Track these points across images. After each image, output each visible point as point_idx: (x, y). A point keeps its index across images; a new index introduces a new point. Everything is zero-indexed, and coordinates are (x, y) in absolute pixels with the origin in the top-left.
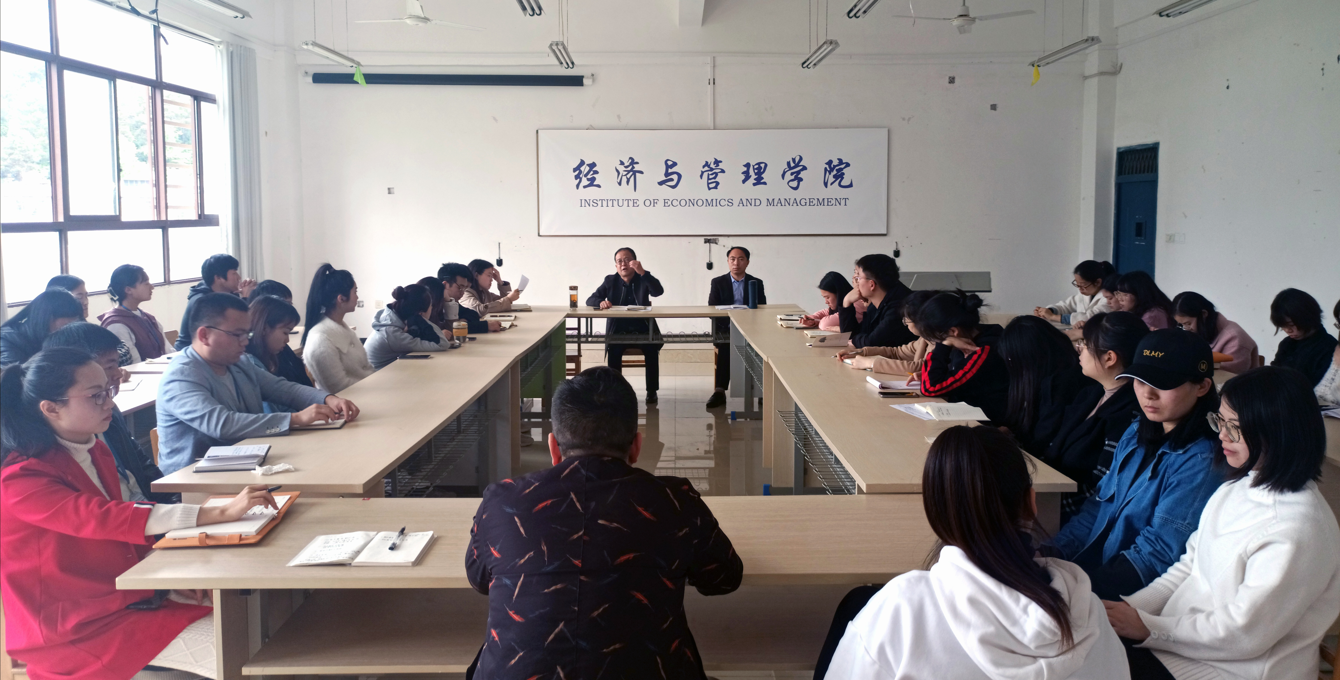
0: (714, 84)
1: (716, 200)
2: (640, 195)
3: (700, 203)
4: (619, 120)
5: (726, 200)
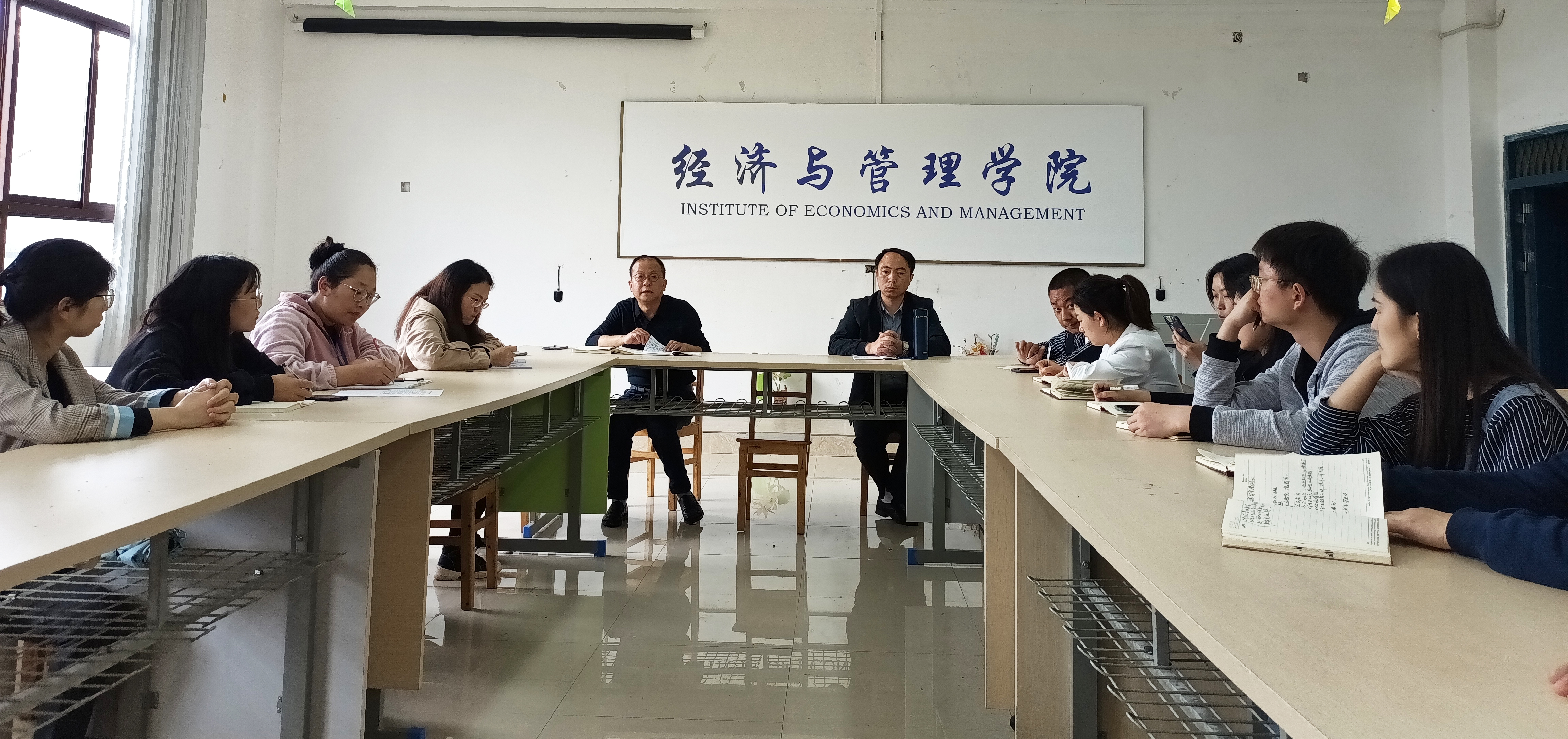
0: (882, 38)
1: (884, 207)
2: (771, 198)
3: (860, 211)
4: (743, 89)
5: (900, 209)
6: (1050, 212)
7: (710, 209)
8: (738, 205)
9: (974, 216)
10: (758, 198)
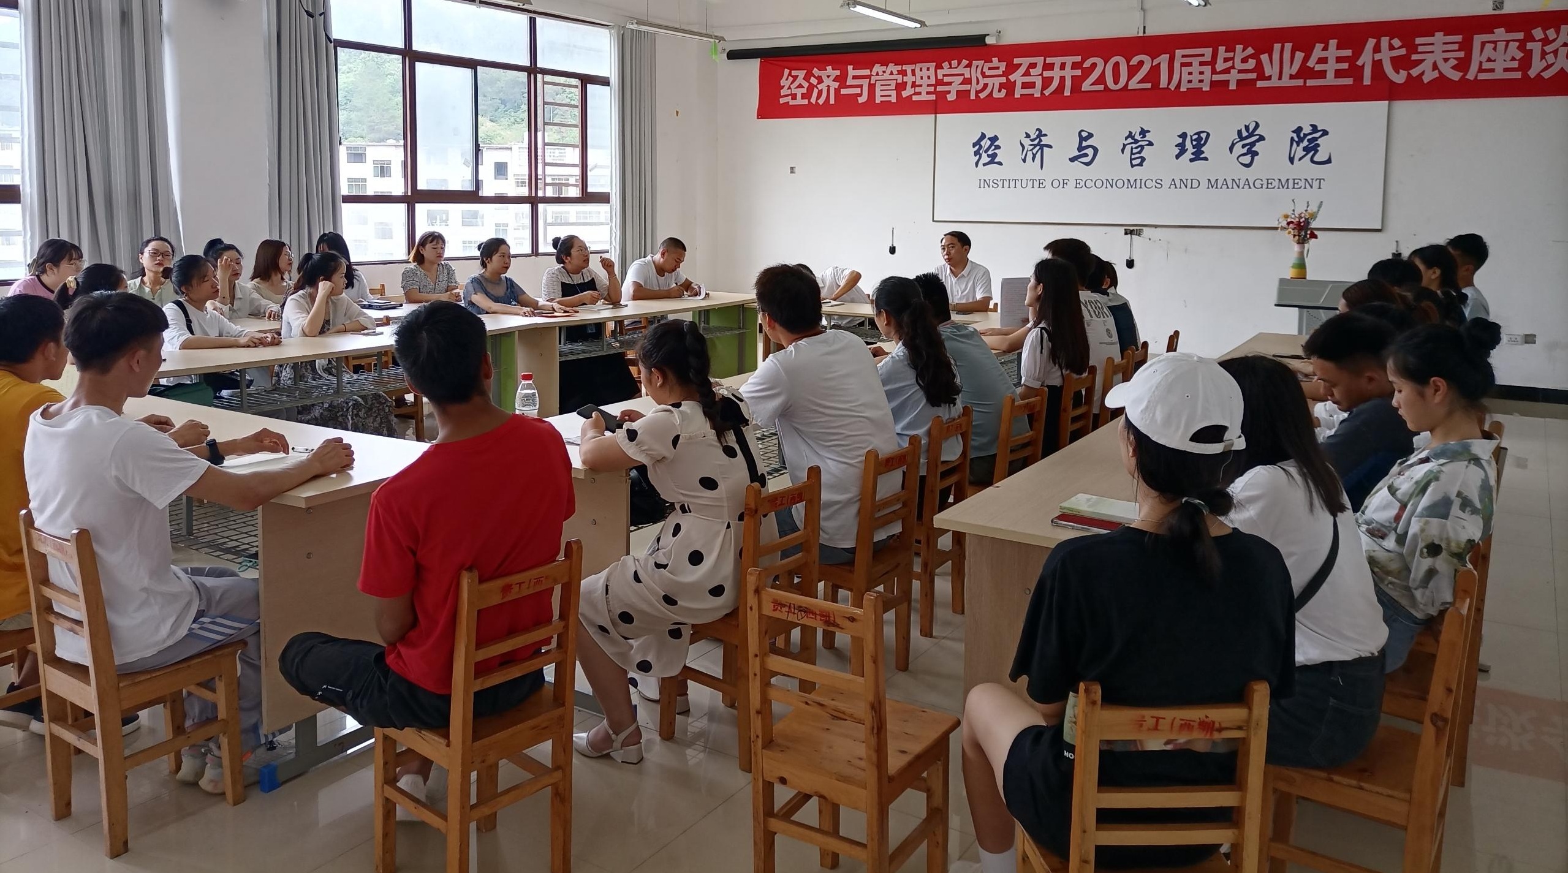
0: (1144, 32)
1: (1141, 179)
2: (1048, 174)
3: (1120, 184)
5: (1154, 181)
6: (1291, 182)
7: (1000, 184)
8: (1022, 180)
9: (1219, 186)
10: (1038, 174)
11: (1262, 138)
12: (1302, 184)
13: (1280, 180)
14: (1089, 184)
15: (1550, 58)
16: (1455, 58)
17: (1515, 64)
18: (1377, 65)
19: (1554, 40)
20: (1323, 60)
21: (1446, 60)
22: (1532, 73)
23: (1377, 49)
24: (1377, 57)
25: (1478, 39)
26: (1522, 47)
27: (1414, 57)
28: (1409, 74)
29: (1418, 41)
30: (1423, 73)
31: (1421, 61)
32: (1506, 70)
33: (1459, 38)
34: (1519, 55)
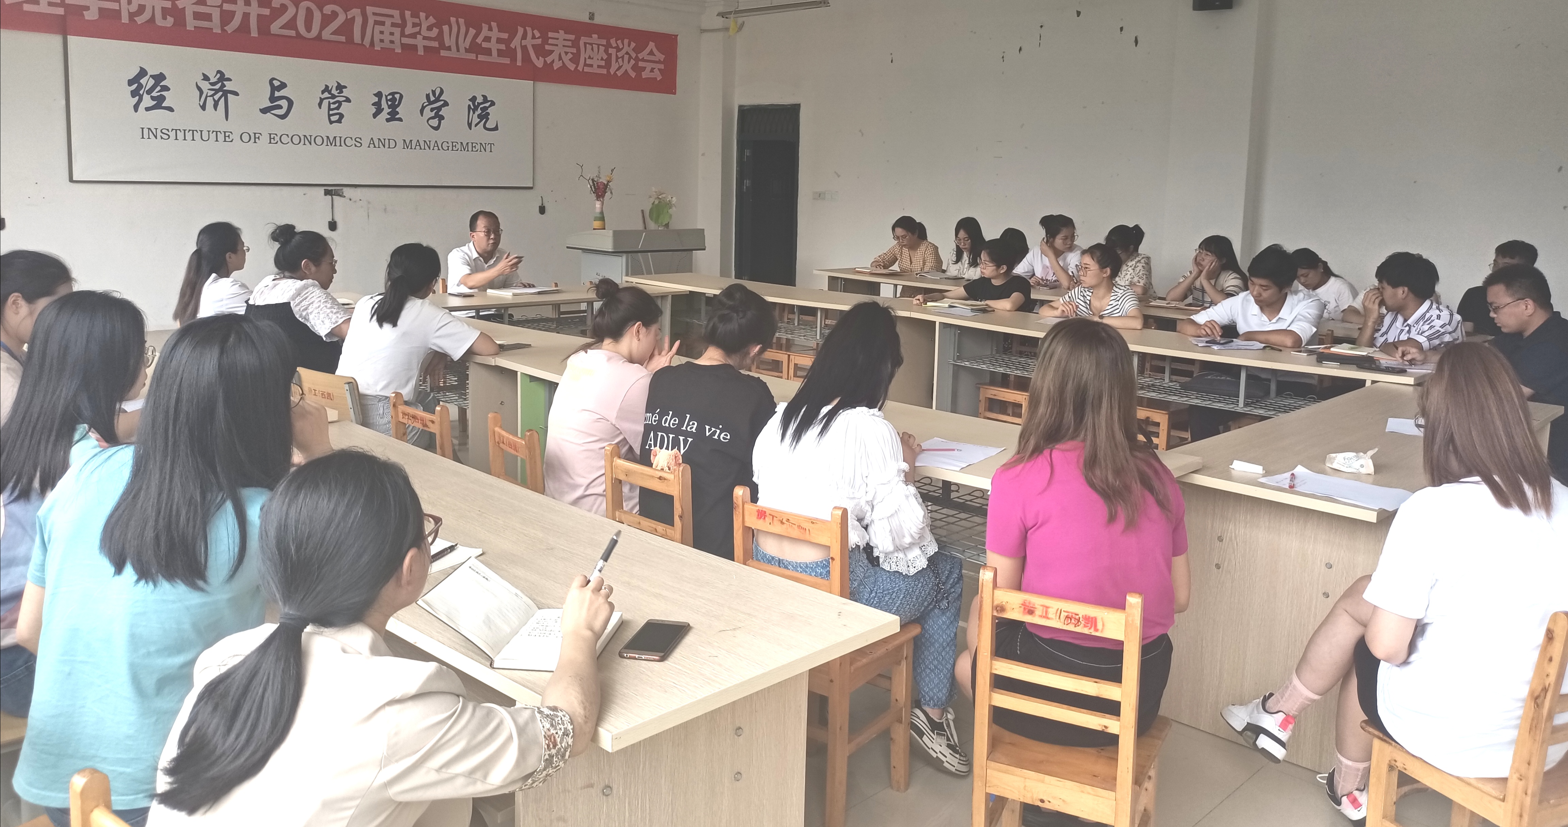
1: (340, 137)
2: (235, 126)
3: (319, 141)
5: (353, 139)
6: (470, 145)
7: (172, 134)
8: (201, 131)
9: (413, 148)
10: (223, 126)
11: (446, 104)
12: (478, 147)
13: (462, 143)
14: (285, 139)
15: (620, 60)
16: (571, 53)
17: (603, 63)
18: (524, 48)
19: (623, 48)
20: (487, 39)
21: (566, 53)
22: (612, 71)
23: (524, 37)
24: (524, 42)
25: (583, 40)
26: (606, 51)
27: (547, 47)
28: (545, 61)
29: (550, 34)
30: (553, 61)
31: (552, 52)
32: (599, 67)
33: (572, 37)
34: (605, 57)
